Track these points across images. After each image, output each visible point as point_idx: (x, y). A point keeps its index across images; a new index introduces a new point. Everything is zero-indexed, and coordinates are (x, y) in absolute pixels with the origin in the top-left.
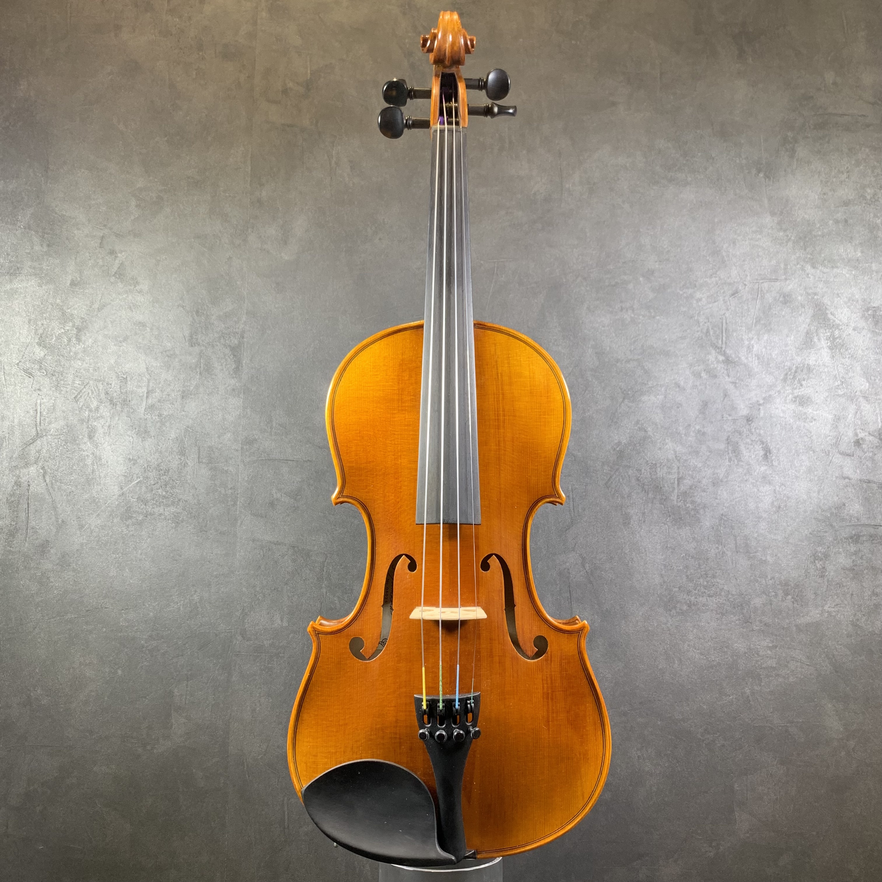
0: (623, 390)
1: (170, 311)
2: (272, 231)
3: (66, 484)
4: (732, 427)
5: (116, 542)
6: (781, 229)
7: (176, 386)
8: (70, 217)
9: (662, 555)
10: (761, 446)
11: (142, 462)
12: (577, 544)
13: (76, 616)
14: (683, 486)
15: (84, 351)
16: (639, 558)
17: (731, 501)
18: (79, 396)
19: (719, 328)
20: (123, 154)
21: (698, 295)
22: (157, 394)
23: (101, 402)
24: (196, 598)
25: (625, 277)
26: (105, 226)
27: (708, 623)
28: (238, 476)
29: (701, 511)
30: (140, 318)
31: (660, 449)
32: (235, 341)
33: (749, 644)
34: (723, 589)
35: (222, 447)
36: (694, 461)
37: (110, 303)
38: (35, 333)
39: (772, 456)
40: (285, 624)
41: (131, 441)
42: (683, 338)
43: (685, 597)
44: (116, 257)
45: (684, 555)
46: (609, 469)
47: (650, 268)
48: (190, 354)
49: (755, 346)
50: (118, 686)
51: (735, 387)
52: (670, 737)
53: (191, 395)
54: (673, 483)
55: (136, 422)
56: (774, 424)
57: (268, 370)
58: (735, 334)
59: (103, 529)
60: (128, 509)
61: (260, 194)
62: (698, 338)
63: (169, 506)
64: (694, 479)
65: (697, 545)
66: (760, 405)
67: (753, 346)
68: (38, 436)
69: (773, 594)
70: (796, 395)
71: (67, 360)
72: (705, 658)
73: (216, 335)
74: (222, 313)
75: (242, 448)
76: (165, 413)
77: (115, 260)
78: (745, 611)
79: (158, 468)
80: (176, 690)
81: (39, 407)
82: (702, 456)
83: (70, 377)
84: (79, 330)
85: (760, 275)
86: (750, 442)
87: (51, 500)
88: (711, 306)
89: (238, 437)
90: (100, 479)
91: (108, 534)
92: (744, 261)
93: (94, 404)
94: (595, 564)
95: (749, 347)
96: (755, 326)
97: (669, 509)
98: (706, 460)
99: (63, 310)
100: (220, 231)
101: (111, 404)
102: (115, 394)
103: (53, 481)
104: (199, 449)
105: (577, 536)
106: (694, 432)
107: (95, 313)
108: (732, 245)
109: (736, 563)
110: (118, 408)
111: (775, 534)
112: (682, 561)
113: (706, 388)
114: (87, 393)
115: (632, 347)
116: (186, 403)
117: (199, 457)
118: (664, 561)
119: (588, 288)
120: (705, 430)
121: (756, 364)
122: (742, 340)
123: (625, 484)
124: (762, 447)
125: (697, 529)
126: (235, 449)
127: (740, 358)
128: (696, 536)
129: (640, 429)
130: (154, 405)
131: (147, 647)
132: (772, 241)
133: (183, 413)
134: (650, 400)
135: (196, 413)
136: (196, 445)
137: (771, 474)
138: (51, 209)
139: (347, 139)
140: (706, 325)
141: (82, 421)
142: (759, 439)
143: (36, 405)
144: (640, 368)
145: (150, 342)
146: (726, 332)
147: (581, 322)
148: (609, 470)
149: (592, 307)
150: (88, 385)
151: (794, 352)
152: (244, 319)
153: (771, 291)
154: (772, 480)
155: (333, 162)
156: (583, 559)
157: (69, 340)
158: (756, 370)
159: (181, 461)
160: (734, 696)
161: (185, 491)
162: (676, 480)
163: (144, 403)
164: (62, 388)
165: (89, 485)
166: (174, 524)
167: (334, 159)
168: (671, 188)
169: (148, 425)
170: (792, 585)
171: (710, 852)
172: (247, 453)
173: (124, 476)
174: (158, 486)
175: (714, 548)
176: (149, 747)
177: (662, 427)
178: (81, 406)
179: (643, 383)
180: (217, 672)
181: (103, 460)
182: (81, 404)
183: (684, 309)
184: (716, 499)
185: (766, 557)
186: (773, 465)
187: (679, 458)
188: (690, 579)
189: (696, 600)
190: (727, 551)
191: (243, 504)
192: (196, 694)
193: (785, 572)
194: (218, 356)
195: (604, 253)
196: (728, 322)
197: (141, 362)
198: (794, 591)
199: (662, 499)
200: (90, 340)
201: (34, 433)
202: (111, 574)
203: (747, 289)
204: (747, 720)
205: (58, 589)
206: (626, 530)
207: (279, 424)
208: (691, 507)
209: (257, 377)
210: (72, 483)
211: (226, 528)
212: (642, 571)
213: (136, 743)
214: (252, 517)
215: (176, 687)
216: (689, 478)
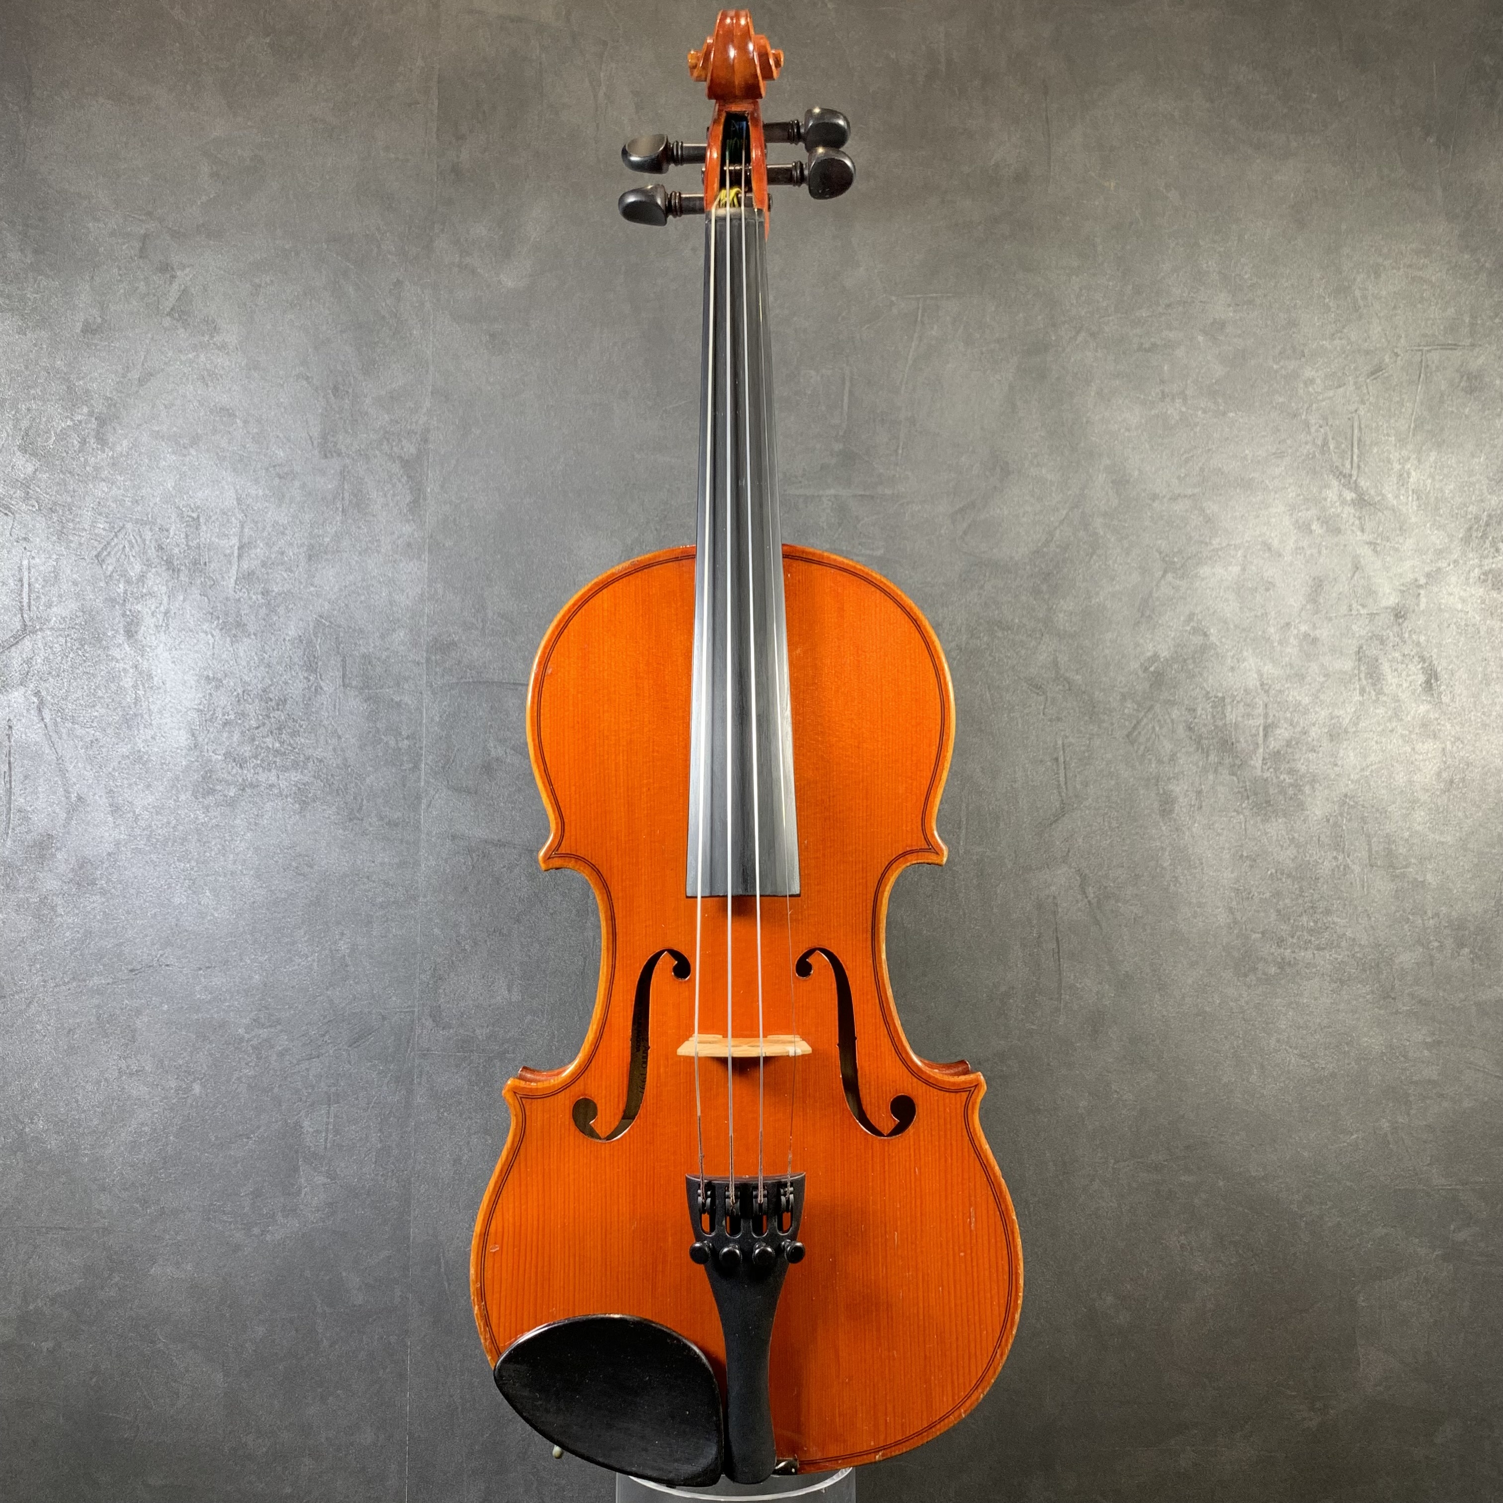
0: (1162, 555)
1: (282, 386)
2: (480, 230)
3: (83, 726)
4: (1368, 628)
5: (184, 839)
6: (1467, 247)
7: (296, 535)
8: (79, 194)
9: (1232, 872)
10: (1420, 666)
11: (232, 684)
12: (1072, 851)
13: (110, 981)
14: (1275, 740)
15: (113, 464)
16: (1189, 877)
17: (1363, 770)
18: (105, 553)
19: (1346, 438)
20: (180, 67)
21: (1308, 373)
22: (258, 550)
23: (149, 566)
24: (343, 947)
25: (1172, 335)
26: (149, 214)
27: (1316, 999)
28: (421, 713)
29: (1307, 789)
30: (225, 399)
31: (1232, 669)
32: (410, 449)
33: (1389, 1037)
34: (1344, 934)
35: (388, 657)
36: (1296, 694)
37: (163, 370)
38: (15, 427)
39: (1440, 686)
40: (516, 997)
41: (211, 642)
42: (1280, 455)
43: (1272, 950)
44: (173, 277)
45: (1274, 871)
46: (1136, 707)
47: (1217, 317)
48: (323, 472)
49: (1413, 473)
50: (195, 1114)
51: (1375, 551)
52: (1241, 1209)
53: (326, 553)
54: (1255, 735)
55: (219, 605)
56: (1446, 625)
57: (476, 507)
58: (1375, 450)
59: (157, 813)
60: (208, 775)
61: (458, 157)
62: (1307, 455)
63: (286, 769)
64: (1294, 727)
65: (1298, 853)
66: (1420, 587)
67: (1409, 474)
68: (26, 630)
69: (1436, 944)
70: (1486, 568)
71: (79, 481)
72: (1307, 1063)
73: (373, 436)
74: (383, 393)
75: (428, 660)
76: (276, 590)
77: (171, 283)
78: (1384, 976)
79: (264, 695)
80: (306, 1123)
81: (26, 573)
82: (1310, 684)
83: (88, 514)
84: (102, 421)
85: (1425, 335)
86: (1400, 658)
87: (54, 757)
88: (1331, 393)
89: (419, 637)
90: (150, 716)
91: (169, 823)
92: (1395, 308)
93: (136, 569)
94: (1106, 887)
95: (1401, 475)
96: (1414, 435)
97: (1248, 784)
98: (1319, 691)
99: (68, 380)
100: (378, 229)
101: (168, 569)
102: (176, 551)
103: (59, 720)
104: (344, 661)
105: (1072, 836)
106: (1296, 637)
107: (134, 389)
108: (1373, 276)
109: (1369, 887)
110: (181, 574)
111: (1442, 833)
112: (1270, 882)
113: (1320, 552)
114: (121, 546)
115: (1183, 470)
116: (316, 569)
117: (344, 676)
118: (1235, 883)
119: (1099, 354)
120: (1317, 633)
121: (1415, 508)
122: (1389, 461)
123: (1164, 736)
124: (1422, 668)
125: (1299, 823)
126: (414, 661)
127: (1383, 495)
128: (1296, 835)
129: (1195, 631)
130: (253, 573)
131: (249, 1041)
132: (1448, 270)
133: (312, 589)
134: (1214, 574)
135: (336, 589)
136: (338, 653)
137: (1437, 719)
138: (39, 177)
139: (627, 48)
140: (1322, 430)
141: (111, 601)
142: (1418, 652)
143: (20, 569)
144: (1196, 512)
145: (244, 447)
146: (1358, 444)
147: (1084, 420)
148: (1134, 710)
149: (1106, 391)
150: (123, 532)
151: (1485, 487)
152: (427, 404)
153: (1445, 368)
154: (1440, 730)
155: (601, 94)
156: (1084, 878)
157: (83, 442)
158: (1414, 520)
159: (310, 683)
160: (1361, 1134)
161: (317, 741)
162: (1261, 729)
163: (235, 567)
164: (71, 537)
165: (129, 728)
166: (297, 806)
167: (603, 89)
168: (1258, 161)
169: (243, 613)
170: (1472, 929)
171: (1311, 1420)
172: (438, 670)
173: (198, 710)
174: (264, 730)
175: (1330, 858)
176: (256, 1230)
177: (1236, 627)
178: (108, 573)
179: (1202, 542)
180: (386, 1088)
181: (156, 679)
182: (110, 568)
183: (1281, 400)
184: (1336, 765)
185: (1425, 875)
186: (1441, 702)
187: (1267, 687)
188: (1283, 916)
189: (1293, 955)
190: (1354, 863)
191: (431, 769)
192: (346, 1129)
193: (1460, 903)
194: (377, 477)
195: (1130, 287)
196: (1363, 426)
197: (226, 487)
198: (1475, 939)
199: (1234, 765)
200: (125, 443)
201: (18, 626)
202: (176, 901)
203: (1399, 362)
204: (1382, 1178)
205: (73, 928)
206: (1165, 824)
207: (499, 614)
208: (1287, 780)
209: (455, 519)
210: (95, 724)
211: (400, 814)
212: (1194, 901)
213: (230, 1223)
214: (450, 793)
215: (306, 1116)
216: (1285, 725)
